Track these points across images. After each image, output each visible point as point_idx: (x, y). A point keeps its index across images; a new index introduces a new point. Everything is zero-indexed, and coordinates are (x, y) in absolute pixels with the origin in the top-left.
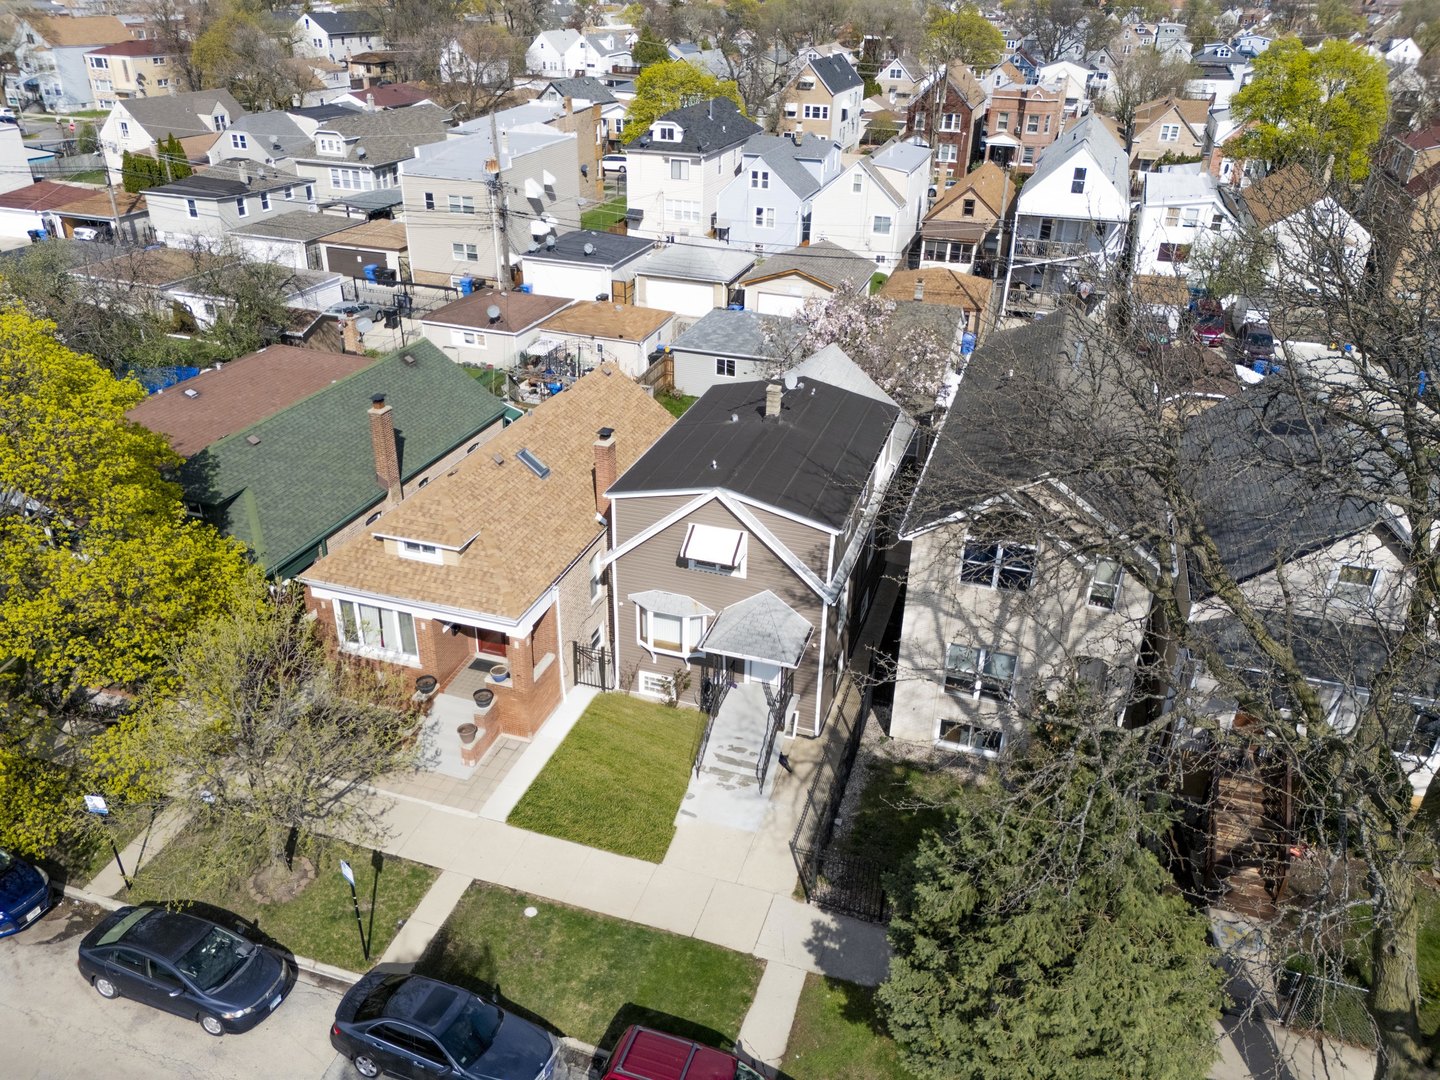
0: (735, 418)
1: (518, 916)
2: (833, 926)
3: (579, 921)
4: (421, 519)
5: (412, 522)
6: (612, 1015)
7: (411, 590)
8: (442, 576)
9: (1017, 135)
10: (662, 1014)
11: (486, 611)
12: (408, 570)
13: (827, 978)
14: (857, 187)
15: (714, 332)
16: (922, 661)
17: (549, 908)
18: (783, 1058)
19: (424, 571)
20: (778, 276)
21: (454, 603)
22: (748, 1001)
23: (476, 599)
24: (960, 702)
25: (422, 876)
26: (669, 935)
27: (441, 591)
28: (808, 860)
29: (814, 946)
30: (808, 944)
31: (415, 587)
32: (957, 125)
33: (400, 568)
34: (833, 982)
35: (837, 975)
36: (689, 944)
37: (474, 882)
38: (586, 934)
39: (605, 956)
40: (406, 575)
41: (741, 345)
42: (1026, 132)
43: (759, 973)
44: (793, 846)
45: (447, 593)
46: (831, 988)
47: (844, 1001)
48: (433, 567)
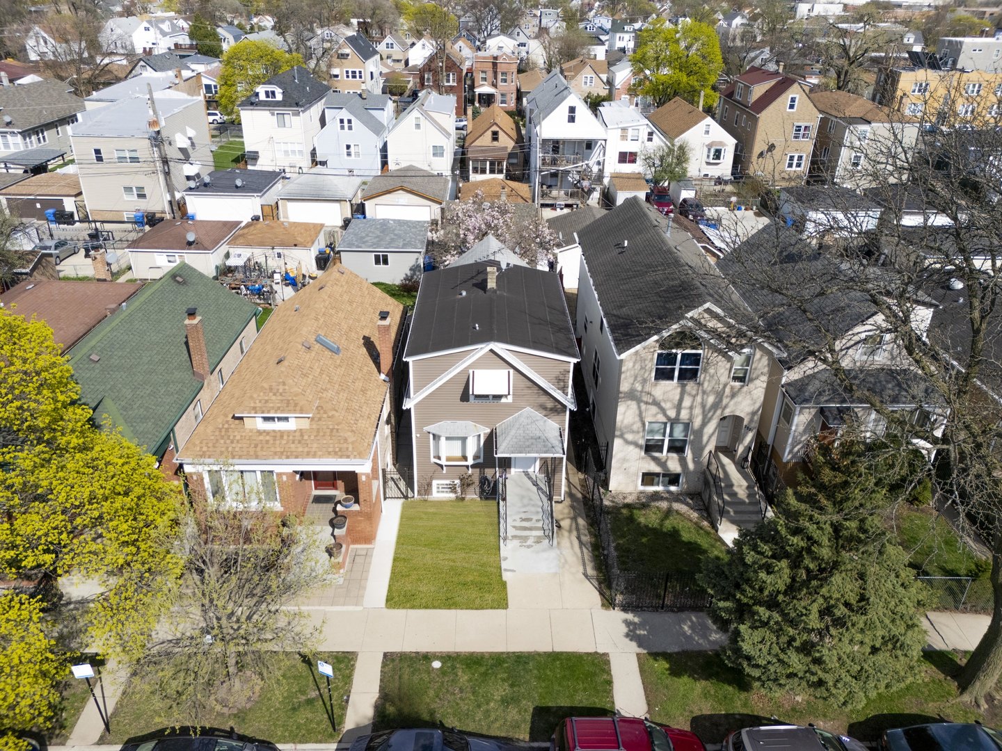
0: (464, 293)
1: (430, 670)
2: (636, 620)
3: (473, 661)
4: (274, 398)
5: (266, 401)
6: (528, 717)
7: (275, 453)
8: (298, 438)
9: (495, 86)
10: (561, 707)
11: (341, 457)
12: (268, 438)
13: (650, 654)
14: (418, 126)
15: (367, 235)
16: (630, 437)
17: (447, 658)
18: (648, 712)
19: (282, 437)
20: (389, 192)
21: (314, 456)
22: (610, 682)
23: (330, 450)
24: (655, 459)
25: (344, 661)
26: (539, 654)
27: (300, 449)
28: (600, 583)
29: (631, 635)
30: (627, 635)
31: (278, 450)
32: (454, 80)
33: (261, 438)
34: (655, 655)
35: (655, 650)
36: (554, 657)
37: (385, 655)
38: (483, 669)
39: (503, 680)
40: (267, 442)
41: (390, 243)
42: (500, 84)
43: (608, 663)
44: (585, 575)
45: (306, 450)
46: (656, 660)
47: (667, 666)
48: (289, 432)
